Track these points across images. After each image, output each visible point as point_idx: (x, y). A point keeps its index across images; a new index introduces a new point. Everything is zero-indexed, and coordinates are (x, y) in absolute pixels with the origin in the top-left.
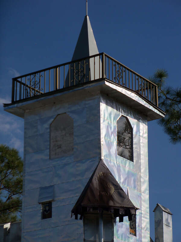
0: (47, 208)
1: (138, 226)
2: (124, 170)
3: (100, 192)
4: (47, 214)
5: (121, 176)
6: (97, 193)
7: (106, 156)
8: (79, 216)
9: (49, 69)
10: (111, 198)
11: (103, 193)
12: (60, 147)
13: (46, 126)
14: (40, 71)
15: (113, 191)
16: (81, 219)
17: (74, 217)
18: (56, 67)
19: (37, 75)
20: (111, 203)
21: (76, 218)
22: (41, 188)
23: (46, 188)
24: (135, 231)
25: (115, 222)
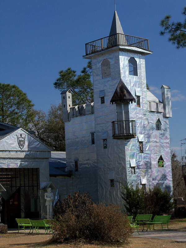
0: (103, 99)
1: (142, 103)
2: (133, 81)
3: (120, 94)
4: (103, 102)
5: (132, 84)
6: (119, 94)
7: (123, 77)
8: (114, 103)
9: (99, 40)
10: (125, 95)
11: (121, 94)
12: (106, 73)
13: (100, 64)
14: (95, 41)
15: (125, 92)
16: (115, 104)
17: (111, 103)
18: (101, 39)
19: (95, 42)
20: (125, 98)
21: (113, 104)
22: (100, 91)
23: (102, 91)
24: (140, 105)
25: (129, 104)
